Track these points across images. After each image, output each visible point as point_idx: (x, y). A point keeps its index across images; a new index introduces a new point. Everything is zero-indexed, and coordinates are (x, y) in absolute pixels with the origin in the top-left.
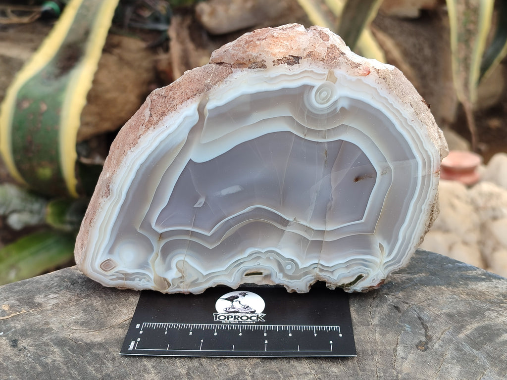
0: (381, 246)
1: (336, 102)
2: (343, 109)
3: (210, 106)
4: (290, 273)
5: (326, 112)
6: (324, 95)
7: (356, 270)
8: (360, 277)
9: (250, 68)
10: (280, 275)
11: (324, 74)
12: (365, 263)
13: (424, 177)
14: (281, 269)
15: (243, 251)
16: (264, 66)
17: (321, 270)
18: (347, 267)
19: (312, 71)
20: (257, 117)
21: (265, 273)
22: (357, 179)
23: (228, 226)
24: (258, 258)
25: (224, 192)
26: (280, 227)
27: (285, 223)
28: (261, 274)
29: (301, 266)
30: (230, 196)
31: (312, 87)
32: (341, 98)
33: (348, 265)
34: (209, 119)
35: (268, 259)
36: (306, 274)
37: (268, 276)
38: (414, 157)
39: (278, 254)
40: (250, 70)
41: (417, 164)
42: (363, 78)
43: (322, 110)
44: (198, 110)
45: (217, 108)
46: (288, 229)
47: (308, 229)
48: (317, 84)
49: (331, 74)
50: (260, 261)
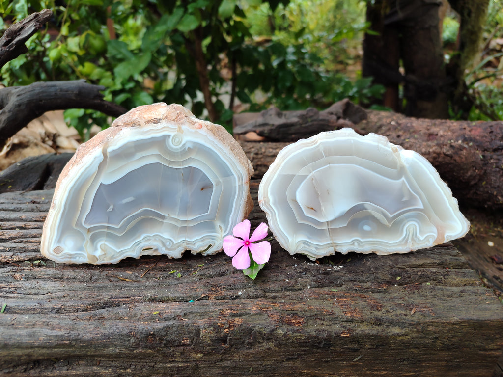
0: (220, 227)
1: (184, 144)
2: (189, 148)
3: (109, 150)
4: (169, 247)
5: (180, 151)
6: (177, 140)
7: (207, 242)
8: (210, 246)
9: (131, 126)
10: (163, 249)
11: (176, 129)
12: (213, 238)
13: (239, 186)
14: (164, 245)
15: (140, 236)
16: (139, 125)
17: (188, 244)
18: (202, 241)
19: (168, 127)
20: (139, 155)
21: (154, 248)
22: (202, 189)
23: (129, 221)
24: (149, 239)
25: (125, 201)
26: (160, 220)
27: (163, 217)
28: (152, 249)
29: (175, 243)
30: (127, 203)
31: (170, 136)
32: (186, 142)
33: (203, 239)
34: (110, 158)
35: (155, 240)
36: (178, 247)
37: (156, 250)
38: (233, 175)
39: (161, 236)
40: (132, 128)
41: (235, 178)
42: (198, 130)
43: (177, 149)
44: (103, 153)
45: (114, 151)
46: (165, 221)
47: (177, 220)
48: (172, 134)
49: (179, 128)
50: (150, 241)
